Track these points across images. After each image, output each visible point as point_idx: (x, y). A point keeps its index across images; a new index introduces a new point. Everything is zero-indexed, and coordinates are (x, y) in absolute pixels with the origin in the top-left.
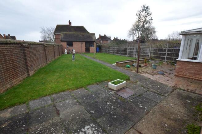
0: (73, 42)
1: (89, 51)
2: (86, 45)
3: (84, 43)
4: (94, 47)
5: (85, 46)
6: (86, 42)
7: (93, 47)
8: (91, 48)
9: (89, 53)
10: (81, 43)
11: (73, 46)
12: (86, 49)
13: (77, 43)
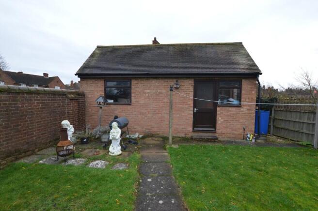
0: (134, 82)
1: (215, 126)
2: (195, 96)
3: (188, 86)
4: (244, 109)
5: (191, 103)
6: (200, 80)
7: (239, 106)
8: (222, 116)
9: (214, 140)
10: (172, 83)
11: (133, 100)
12: (194, 114)
13: (154, 83)
